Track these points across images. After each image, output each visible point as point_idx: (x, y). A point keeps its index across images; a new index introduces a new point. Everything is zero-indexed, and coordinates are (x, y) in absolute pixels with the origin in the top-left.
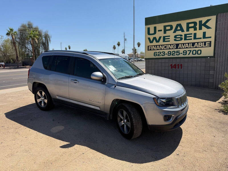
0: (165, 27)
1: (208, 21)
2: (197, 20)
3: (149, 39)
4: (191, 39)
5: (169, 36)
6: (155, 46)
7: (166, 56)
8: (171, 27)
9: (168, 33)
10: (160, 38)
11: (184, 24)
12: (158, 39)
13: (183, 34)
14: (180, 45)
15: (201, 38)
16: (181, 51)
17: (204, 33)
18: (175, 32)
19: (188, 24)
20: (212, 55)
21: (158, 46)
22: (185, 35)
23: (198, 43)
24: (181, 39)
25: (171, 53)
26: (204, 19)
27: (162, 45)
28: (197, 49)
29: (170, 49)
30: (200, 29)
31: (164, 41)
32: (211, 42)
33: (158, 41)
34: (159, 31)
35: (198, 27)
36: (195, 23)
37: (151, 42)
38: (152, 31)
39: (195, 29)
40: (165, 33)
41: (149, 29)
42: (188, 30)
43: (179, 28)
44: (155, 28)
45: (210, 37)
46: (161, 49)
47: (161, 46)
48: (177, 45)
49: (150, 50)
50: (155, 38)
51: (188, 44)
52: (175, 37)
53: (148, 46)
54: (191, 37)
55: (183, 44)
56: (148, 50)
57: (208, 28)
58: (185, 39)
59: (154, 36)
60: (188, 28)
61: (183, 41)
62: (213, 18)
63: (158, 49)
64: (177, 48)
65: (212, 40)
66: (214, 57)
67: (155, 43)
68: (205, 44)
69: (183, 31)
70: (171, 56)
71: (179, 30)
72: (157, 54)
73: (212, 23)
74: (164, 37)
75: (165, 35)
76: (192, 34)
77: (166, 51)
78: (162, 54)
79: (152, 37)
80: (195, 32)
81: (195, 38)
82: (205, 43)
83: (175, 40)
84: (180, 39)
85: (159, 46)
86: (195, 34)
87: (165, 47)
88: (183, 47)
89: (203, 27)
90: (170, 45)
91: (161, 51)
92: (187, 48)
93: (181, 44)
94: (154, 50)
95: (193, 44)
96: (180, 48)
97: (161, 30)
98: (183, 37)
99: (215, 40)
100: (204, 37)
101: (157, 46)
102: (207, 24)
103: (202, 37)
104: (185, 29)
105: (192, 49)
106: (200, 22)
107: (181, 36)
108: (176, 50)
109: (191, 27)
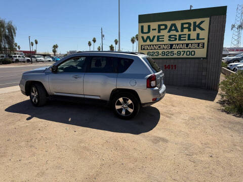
0: (159, 26)
1: (202, 22)
2: (192, 21)
3: (143, 37)
4: (185, 40)
5: (164, 36)
6: (148, 45)
7: (160, 56)
8: (166, 26)
9: (163, 33)
10: (154, 37)
11: (178, 24)
12: (151, 39)
13: (177, 34)
15: (195, 39)
16: (175, 51)
17: (198, 35)
18: (169, 32)
19: (182, 24)
20: (205, 56)
21: (152, 46)
22: (180, 35)
23: (192, 44)
24: (176, 39)
25: (165, 54)
26: (198, 21)
27: (156, 45)
28: (191, 50)
29: (164, 49)
30: (194, 30)
31: (158, 41)
32: (204, 43)
33: (152, 41)
34: (153, 30)
35: (192, 28)
36: (190, 24)
37: (145, 41)
38: (146, 30)
39: (190, 30)
40: (159, 32)
41: (142, 27)
42: (182, 31)
43: (173, 28)
44: (149, 27)
45: (204, 39)
46: (155, 49)
47: (154, 46)
48: (172, 45)
49: (144, 49)
50: (148, 37)
51: (183, 44)
52: (170, 37)
53: (142, 46)
54: (185, 37)
55: (178, 44)
56: (142, 49)
57: (202, 29)
58: (180, 40)
59: (148, 35)
60: (182, 29)
61: (177, 42)
62: (207, 20)
63: (152, 49)
64: (171, 48)
65: (206, 41)
66: (207, 58)
67: (148, 42)
68: (198, 46)
69: (177, 31)
70: (165, 57)
71: (173, 30)
72: (151, 54)
73: (206, 25)
74: (158, 37)
75: (159, 34)
77: (160, 51)
78: (156, 54)
79: (145, 36)
80: (189, 33)
81: (189, 39)
82: (199, 44)
83: (169, 40)
84: (174, 39)
85: (153, 45)
86: (189, 35)
87: (159, 47)
88: (177, 48)
89: (197, 28)
90: (165, 45)
91: (155, 51)
92: (181, 48)
93: (175, 44)
94: (148, 49)
95: (187, 45)
96: (174, 49)
97: (155, 29)
98: (177, 37)
99: (208, 42)
100: (198, 38)
101: (150, 45)
102: (201, 26)
104: (179, 29)
105: (186, 50)
106: (195, 23)
107: (175, 36)
108: (170, 50)
109: (186, 28)
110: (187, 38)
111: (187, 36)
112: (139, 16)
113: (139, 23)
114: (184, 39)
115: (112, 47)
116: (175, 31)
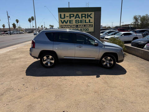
0: (70, 15)
1: (91, 14)
2: (86, 13)
3: (61, 21)
5: (73, 20)
8: (74, 15)
9: (72, 18)
10: (68, 21)
11: (80, 14)
12: (66, 22)
13: (80, 19)
16: (79, 29)
17: (90, 20)
18: (75, 18)
19: (82, 15)
20: (93, 31)
22: (81, 20)
23: (87, 25)
26: (89, 13)
27: (69, 25)
28: (87, 28)
29: (73, 27)
31: (70, 23)
33: (66, 23)
34: (67, 17)
35: (86, 16)
36: (85, 15)
37: (63, 23)
38: (63, 17)
39: (85, 18)
40: (70, 18)
41: (61, 15)
42: (82, 18)
43: (77, 16)
44: (64, 15)
45: (92, 22)
47: (68, 26)
48: (77, 26)
49: (62, 27)
50: (64, 21)
51: (83, 25)
52: (76, 21)
53: (61, 25)
55: (80, 25)
57: (91, 18)
58: (81, 23)
59: (64, 19)
61: (80, 24)
62: (93, 13)
64: (77, 27)
65: (93, 24)
66: (94, 32)
67: (65, 24)
68: (90, 26)
69: (79, 18)
73: (93, 16)
74: (70, 21)
77: (72, 29)
80: (85, 19)
81: (85, 22)
82: (90, 25)
83: (76, 23)
84: (78, 22)
85: (67, 25)
86: (85, 20)
87: (71, 26)
89: (89, 17)
90: (74, 25)
92: (82, 27)
95: (85, 25)
96: (79, 27)
97: (68, 17)
98: (80, 21)
99: (94, 24)
100: (90, 22)
101: (66, 25)
102: (91, 16)
103: (89, 22)
105: (84, 28)
106: (88, 14)
107: (79, 20)
108: (77, 28)
109: (83, 17)
110: (84, 22)
111: (84, 21)
112: (59, 8)
113: (59, 12)
115: (14, 25)
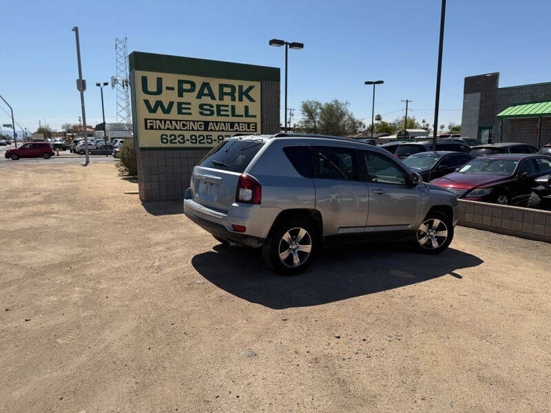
0: (181, 82)
1: (251, 88)
2: (236, 83)
3: (147, 102)
4: (228, 116)
5: (189, 104)
6: (161, 120)
7: (188, 144)
8: (193, 84)
9: (188, 97)
10: (171, 104)
11: (215, 84)
12: (166, 106)
13: (214, 103)
14: (211, 124)
15: (242, 116)
16: (215, 135)
17: (247, 108)
18: (199, 97)
19: (221, 86)
21: (168, 122)
22: (218, 106)
23: (239, 123)
24: (212, 113)
25: (196, 139)
26: (246, 84)
27: (176, 121)
29: (193, 130)
30: (241, 99)
31: (180, 112)
32: (256, 124)
33: (167, 111)
34: (168, 88)
35: (237, 95)
36: (233, 88)
37: (152, 110)
38: (152, 87)
39: (234, 99)
40: (180, 95)
41: (144, 80)
42: (221, 99)
43: (206, 91)
44: (159, 81)
45: (255, 116)
46: (176, 129)
47: (174, 123)
48: (206, 124)
49: (152, 128)
50: (159, 103)
51: (225, 123)
52: (201, 106)
53: (146, 120)
54: (228, 111)
55: (217, 123)
56: (146, 128)
57: (252, 100)
58: (219, 114)
59: (158, 98)
60: (222, 95)
61: (215, 118)
62: (257, 85)
63: (168, 129)
64: (206, 129)
65: (258, 120)
67: (159, 114)
68: (249, 128)
69: (213, 98)
70: (197, 145)
71: (206, 95)
72: (169, 139)
73: (256, 94)
74: (180, 104)
75: (181, 100)
76: (228, 106)
77: (187, 135)
78: (178, 139)
79: (153, 100)
80: (233, 103)
81: (234, 115)
82: (249, 124)
83: (201, 113)
84: (209, 112)
85: (171, 121)
86: (233, 107)
87: (184, 126)
88: (217, 129)
89: (244, 96)
90: (194, 122)
91: (177, 133)
92: (223, 130)
93: (213, 122)
94: (160, 129)
95: (232, 125)
96: (211, 130)
97: (172, 89)
98: (215, 109)
99: (262, 122)
101: (165, 121)
102: (249, 94)
103: (243, 114)
104: (216, 94)
105: (231, 134)
106: (241, 87)
107: (212, 106)
108: (205, 134)
109: (227, 94)
110: (230, 113)
111: (229, 108)
114: (226, 113)
116: (209, 98)
